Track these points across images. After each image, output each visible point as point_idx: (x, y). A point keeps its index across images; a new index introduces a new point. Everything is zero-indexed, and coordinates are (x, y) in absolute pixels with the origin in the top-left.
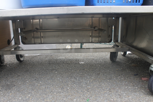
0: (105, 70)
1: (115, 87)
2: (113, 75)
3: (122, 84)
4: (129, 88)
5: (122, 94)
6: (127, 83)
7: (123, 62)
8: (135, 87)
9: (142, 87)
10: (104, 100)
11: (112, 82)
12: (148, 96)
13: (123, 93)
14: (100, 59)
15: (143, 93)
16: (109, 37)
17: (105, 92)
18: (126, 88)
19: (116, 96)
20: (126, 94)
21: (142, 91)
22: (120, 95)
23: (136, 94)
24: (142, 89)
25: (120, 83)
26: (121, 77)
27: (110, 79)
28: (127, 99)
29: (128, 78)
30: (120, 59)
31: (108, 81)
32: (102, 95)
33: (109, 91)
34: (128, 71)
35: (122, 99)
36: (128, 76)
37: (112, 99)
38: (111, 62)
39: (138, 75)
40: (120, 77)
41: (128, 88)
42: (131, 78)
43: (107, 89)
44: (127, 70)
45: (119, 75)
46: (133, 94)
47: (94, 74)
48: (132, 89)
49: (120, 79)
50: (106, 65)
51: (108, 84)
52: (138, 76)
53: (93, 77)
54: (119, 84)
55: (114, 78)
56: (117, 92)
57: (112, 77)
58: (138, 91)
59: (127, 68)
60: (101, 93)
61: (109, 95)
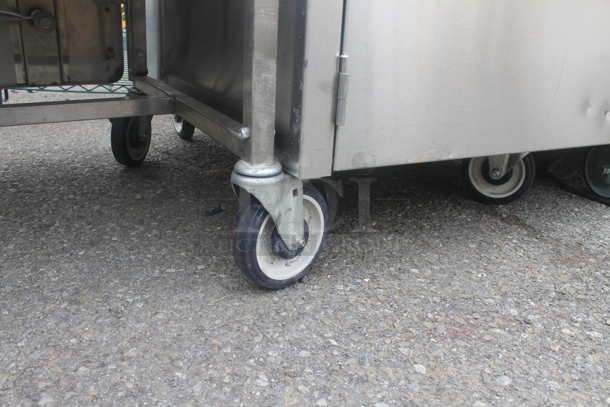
0: (83, 206)
1: (104, 280)
2: (111, 225)
3: (141, 260)
4: (168, 273)
5: (126, 307)
6: (164, 251)
7: (176, 163)
8: (197, 264)
9: (224, 260)
10: (28, 351)
11: (99, 255)
12: (239, 294)
13: (135, 301)
14: (76, 157)
15: (221, 288)
16: (108, 58)
17: (49, 307)
18: (157, 272)
19: (97, 319)
20: (146, 301)
21: (221, 279)
22: (117, 312)
23: (191, 296)
24: (224, 268)
25: (133, 257)
26: (147, 231)
27: (92, 244)
28: (144, 324)
29: (174, 229)
30: (167, 152)
31: (82, 253)
32: (27, 328)
33: (70, 304)
34: (182, 200)
35: (121, 329)
36: (180, 222)
37: (73, 340)
38: (120, 167)
39: (221, 210)
40: (141, 228)
41: (162, 272)
42: (187, 228)
43: (65, 294)
44: (182, 197)
45: (141, 222)
46: (176, 298)
47: (21, 231)
48: (179, 278)
49: (137, 238)
50: (96, 185)
51: (77, 268)
52: (222, 214)
53: (11, 247)
54: (131, 259)
55: (112, 236)
56: (106, 300)
57: (107, 234)
58: (202, 283)
59: (185, 188)
60: (29, 316)
61: (66, 319)
